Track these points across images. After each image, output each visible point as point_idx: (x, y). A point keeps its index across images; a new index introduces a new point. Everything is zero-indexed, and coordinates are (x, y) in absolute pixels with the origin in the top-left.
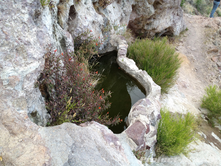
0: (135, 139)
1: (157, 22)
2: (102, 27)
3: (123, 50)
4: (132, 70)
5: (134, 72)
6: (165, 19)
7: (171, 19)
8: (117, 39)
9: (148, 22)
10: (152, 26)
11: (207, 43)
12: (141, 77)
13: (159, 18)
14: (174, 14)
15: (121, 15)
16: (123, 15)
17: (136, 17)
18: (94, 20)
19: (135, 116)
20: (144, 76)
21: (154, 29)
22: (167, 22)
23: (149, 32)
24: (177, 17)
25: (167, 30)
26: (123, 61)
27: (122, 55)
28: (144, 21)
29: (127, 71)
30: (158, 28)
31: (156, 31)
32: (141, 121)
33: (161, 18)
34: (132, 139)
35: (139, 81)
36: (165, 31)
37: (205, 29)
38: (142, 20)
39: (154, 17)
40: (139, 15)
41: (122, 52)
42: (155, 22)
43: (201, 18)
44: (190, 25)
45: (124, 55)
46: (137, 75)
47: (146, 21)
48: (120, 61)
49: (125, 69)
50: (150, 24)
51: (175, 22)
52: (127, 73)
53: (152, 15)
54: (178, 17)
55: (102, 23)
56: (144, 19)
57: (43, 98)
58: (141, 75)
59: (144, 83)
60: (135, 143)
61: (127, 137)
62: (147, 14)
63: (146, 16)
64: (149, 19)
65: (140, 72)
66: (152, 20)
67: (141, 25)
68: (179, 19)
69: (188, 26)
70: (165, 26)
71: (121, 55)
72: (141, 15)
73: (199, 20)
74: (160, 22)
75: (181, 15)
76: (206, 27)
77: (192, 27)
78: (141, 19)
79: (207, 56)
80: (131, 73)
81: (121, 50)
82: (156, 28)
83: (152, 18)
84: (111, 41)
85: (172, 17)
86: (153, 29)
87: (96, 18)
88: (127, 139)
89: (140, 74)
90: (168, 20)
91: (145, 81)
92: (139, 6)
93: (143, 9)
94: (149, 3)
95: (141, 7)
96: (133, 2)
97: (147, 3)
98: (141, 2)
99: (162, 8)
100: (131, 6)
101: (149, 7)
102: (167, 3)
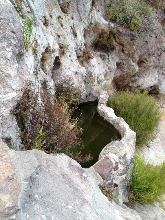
0: (101, 173)
1: (142, 79)
2: (84, 78)
3: (104, 99)
4: (110, 117)
5: (112, 119)
6: (150, 78)
7: (156, 78)
8: (98, 90)
9: (133, 79)
10: (137, 83)
12: (117, 123)
13: (144, 76)
14: (160, 73)
15: (106, 71)
16: (108, 70)
17: (120, 74)
18: (77, 70)
19: (105, 154)
20: (120, 122)
21: (139, 86)
23: (134, 89)
25: (153, 88)
26: (102, 109)
27: (102, 103)
28: (129, 78)
29: (106, 118)
30: (143, 85)
31: (142, 88)
32: (110, 158)
33: (146, 77)
34: (99, 173)
35: (115, 127)
36: (150, 89)
38: (127, 77)
39: (138, 74)
40: (123, 72)
41: (102, 101)
42: (140, 79)
45: (103, 104)
46: (114, 121)
47: (131, 78)
48: (99, 108)
49: (103, 117)
50: (135, 81)
51: (161, 80)
52: (105, 120)
53: (136, 72)
54: (164, 76)
55: (84, 74)
56: (129, 76)
57: (18, 128)
59: (120, 129)
60: (101, 177)
61: (94, 171)
62: (131, 72)
63: (131, 73)
64: (134, 76)
65: (118, 119)
66: (137, 78)
67: (126, 81)
68: (164, 78)
70: (150, 84)
71: (100, 104)
72: (126, 72)
74: (145, 80)
78: (125, 76)
80: (109, 119)
81: (102, 99)
83: (137, 76)
84: (93, 92)
85: (157, 76)
86: (137, 86)
87: (79, 69)
88: (94, 173)
89: (117, 121)
90: (153, 79)
91: (121, 127)
92: (124, 64)
93: (127, 67)
94: (133, 62)
95: (125, 65)
96: (118, 60)
97: (132, 62)
98: (126, 60)
99: (146, 66)
100: (116, 63)
101: (133, 65)
102: (150, 62)
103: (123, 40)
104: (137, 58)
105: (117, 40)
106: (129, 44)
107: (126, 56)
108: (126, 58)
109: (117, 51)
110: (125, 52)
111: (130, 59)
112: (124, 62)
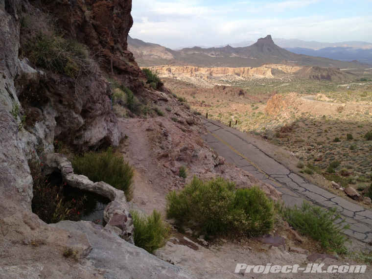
1: (89, 133)
3: (68, 167)
4: (87, 185)
5: (90, 186)
6: (97, 128)
7: (105, 128)
8: (54, 158)
9: (78, 134)
10: (83, 138)
11: (154, 149)
12: (99, 188)
13: (90, 128)
14: (107, 121)
15: (45, 131)
16: (47, 130)
17: (61, 131)
18: (28, 140)
20: (103, 186)
21: (86, 143)
22: (101, 131)
23: (80, 148)
24: (111, 124)
25: (103, 141)
26: (73, 178)
27: (69, 173)
28: (73, 135)
29: (82, 187)
30: (91, 140)
31: (90, 144)
33: (93, 128)
34: (115, 226)
35: (98, 193)
36: (100, 143)
37: (147, 133)
38: (69, 134)
39: (84, 128)
40: (65, 128)
41: (68, 170)
42: (86, 133)
43: (139, 121)
44: (129, 131)
45: (71, 172)
46: (94, 188)
47: (75, 134)
48: (69, 179)
50: (80, 137)
51: (111, 129)
52: (82, 189)
53: (81, 125)
54: (113, 123)
56: (72, 132)
58: (100, 186)
59: (106, 192)
60: (119, 228)
62: (75, 126)
63: (75, 128)
64: (79, 130)
65: (98, 184)
66: (82, 132)
67: (69, 139)
68: (114, 126)
69: (127, 133)
70: (100, 137)
71: (67, 174)
72: (68, 128)
73: (138, 124)
74: (93, 132)
75: (115, 121)
76: (148, 130)
77: (132, 133)
78: (67, 133)
79: (158, 164)
80: (87, 187)
81: (66, 168)
82: (88, 140)
83: (82, 130)
84: (47, 162)
85: (105, 125)
86: (84, 143)
89: (98, 186)
90: (101, 129)
91: (105, 190)
92: (64, 118)
93: (69, 120)
94: (76, 113)
95: (66, 119)
96: (55, 114)
97: (74, 113)
98: (66, 112)
99: (92, 116)
100: (54, 119)
101: (77, 118)
102: (97, 110)
103: (59, 89)
104: (80, 108)
105: (51, 90)
106: (68, 93)
107: (66, 108)
108: (66, 110)
109: (52, 103)
110: (64, 103)
111: (71, 110)
112: (65, 116)
